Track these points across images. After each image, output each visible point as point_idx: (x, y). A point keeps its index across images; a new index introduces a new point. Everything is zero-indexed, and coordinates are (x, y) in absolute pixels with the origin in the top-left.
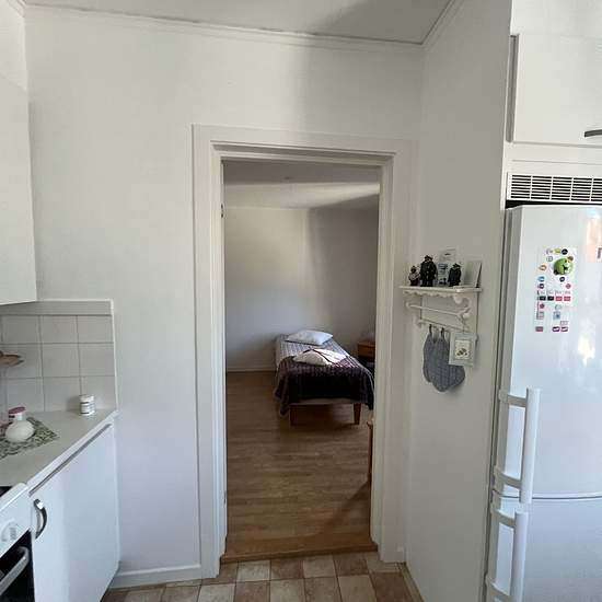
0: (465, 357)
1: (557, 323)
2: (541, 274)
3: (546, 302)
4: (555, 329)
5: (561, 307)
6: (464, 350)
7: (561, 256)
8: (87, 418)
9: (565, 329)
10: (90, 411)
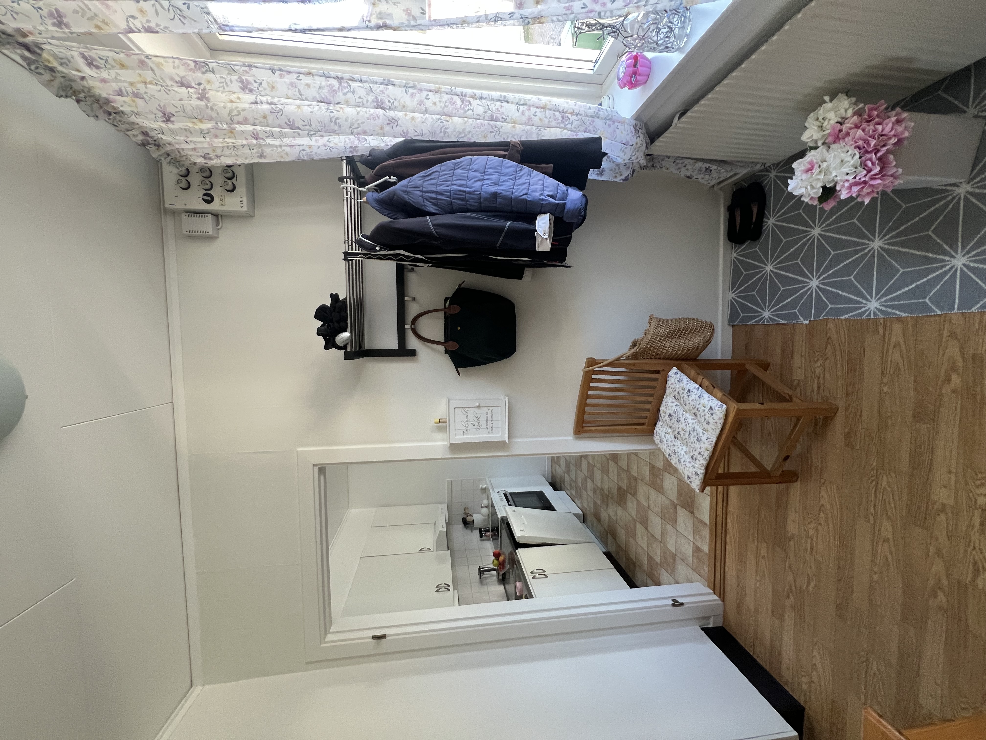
8: (487, 487)
10: (485, 486)
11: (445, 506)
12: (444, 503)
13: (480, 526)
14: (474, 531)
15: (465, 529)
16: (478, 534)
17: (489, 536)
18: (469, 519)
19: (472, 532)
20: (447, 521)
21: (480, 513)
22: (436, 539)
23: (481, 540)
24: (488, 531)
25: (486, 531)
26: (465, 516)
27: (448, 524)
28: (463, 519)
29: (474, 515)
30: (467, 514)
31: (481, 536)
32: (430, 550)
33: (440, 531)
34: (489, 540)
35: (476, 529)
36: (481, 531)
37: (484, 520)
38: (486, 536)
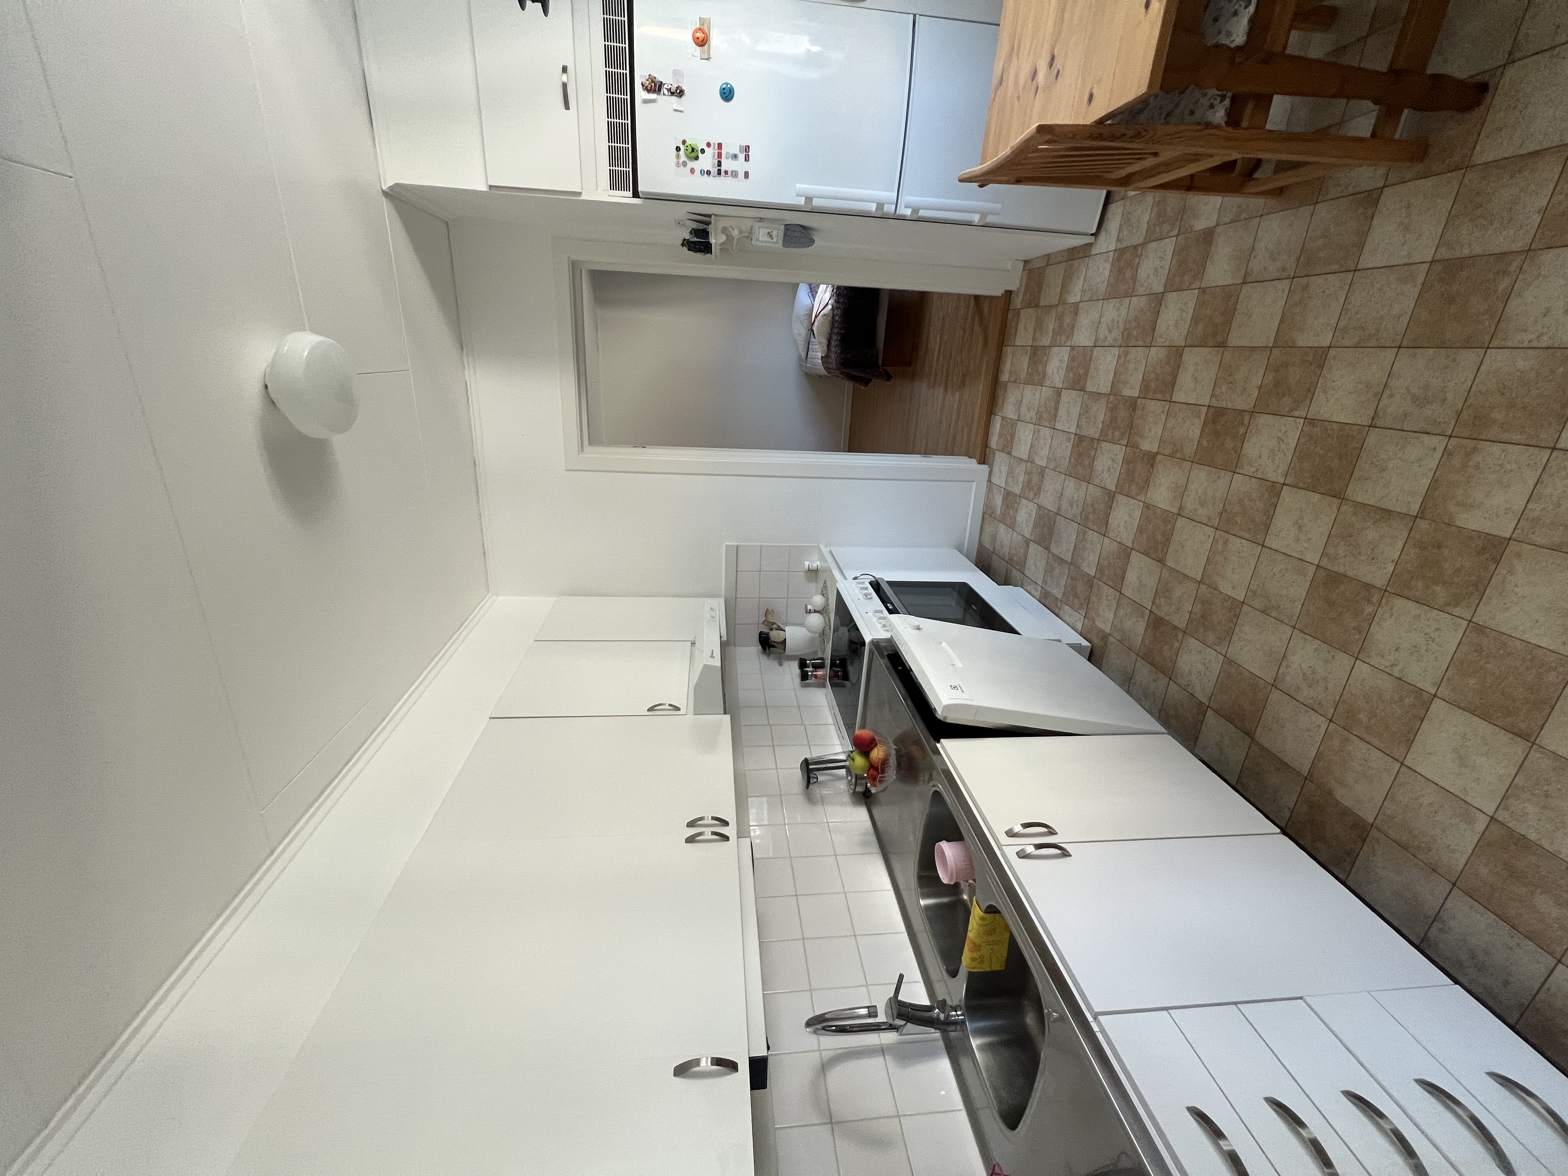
0: (775, 233)
1: (742, 157)
2: (697, 172)
3: (723, 168)
4: (747, 159)
5: (728, 153)
6: (769, 233)
7: (682, 152)
8: (821, 566)
9: (747, 149)
10: (816, 564)
11: (719, 604)
12: (719, 596)
13: (801, 653)
14: (786, 664)
15: (764, 658)
16: (797, 671)
17: (823, 677)
18: (775, 635)
19: (781, 664)
20: (724, 638)
21: (802, 625)
22: (692, 685)
23: (803, 686)
24: (821, 666)
25: (816, 667)
26: (765, 630)
27: (725, 646)
28: (761, 634)
29: (787, 628)
30: (771, 625)
31: (804, 677)
32: (678, 709)
33: (705, 666)
34: (823, 686)
35: (791, 658)
36: (803, 664)
37: (812, 641)
38: (816, 676)
